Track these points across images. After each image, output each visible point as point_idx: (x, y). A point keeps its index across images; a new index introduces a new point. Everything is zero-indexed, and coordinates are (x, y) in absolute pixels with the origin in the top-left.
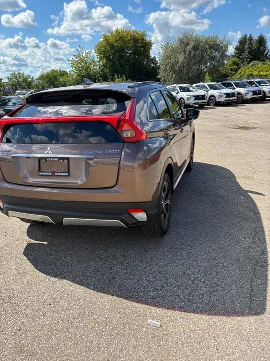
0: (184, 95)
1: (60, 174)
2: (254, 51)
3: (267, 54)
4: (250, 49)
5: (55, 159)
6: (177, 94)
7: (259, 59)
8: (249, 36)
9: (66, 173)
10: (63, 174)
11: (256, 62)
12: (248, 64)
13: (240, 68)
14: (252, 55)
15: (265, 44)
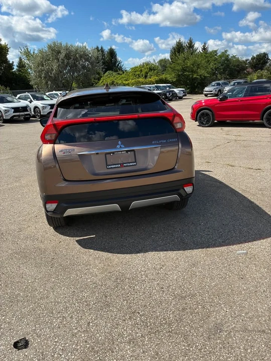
0: (39, 104)
1: (128, 164)
2: (107, 62)
3: (118, 65)
4: (104, 59)
5: (123, 152)
6: (30, 103)
7: (111, 69)
8: (100, 48)
9: (134, 162)
10: (131, 164)
11: (111, 72)
12: (104, 73)
13: (101, 77)
14: (106, 66)
15: (116, 56)
